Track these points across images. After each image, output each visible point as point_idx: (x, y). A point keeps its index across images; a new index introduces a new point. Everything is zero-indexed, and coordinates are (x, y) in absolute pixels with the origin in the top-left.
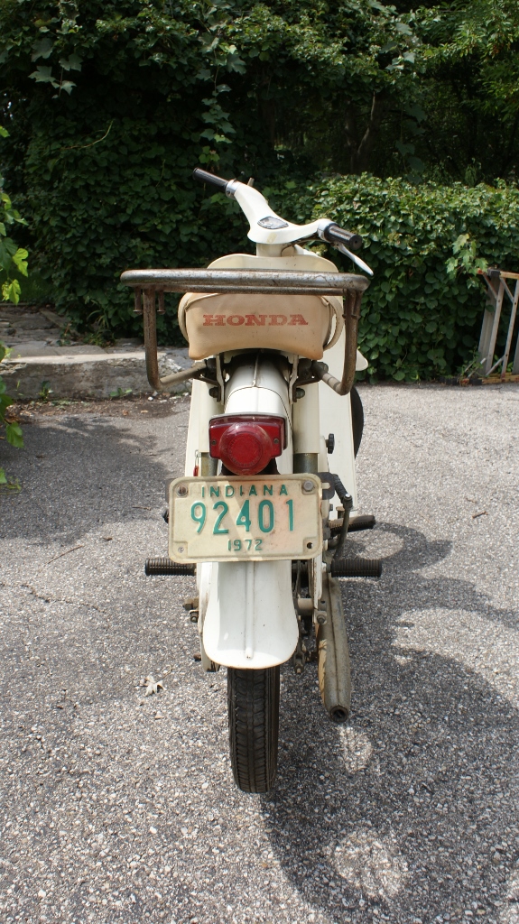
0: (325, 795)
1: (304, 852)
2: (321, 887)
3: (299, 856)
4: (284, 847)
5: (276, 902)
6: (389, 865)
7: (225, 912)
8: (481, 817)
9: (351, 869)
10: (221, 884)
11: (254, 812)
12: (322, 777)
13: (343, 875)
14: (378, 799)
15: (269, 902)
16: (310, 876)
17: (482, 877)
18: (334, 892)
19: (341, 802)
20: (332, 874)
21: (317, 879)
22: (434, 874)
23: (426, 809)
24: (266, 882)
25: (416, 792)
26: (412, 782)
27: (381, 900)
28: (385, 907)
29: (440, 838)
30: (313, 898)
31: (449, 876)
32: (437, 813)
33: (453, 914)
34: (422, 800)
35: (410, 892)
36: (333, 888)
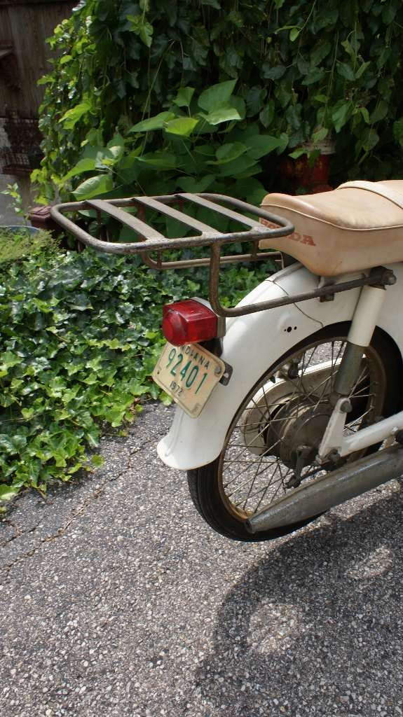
0: (310, 574)
1: (253, 590)
2: (233, 613)
3: (248, 589)
4: (249, 579)
5: (206, 598)
6: (279, 637)
7: (183, 580)
8: (374, 671)
9: (260, 620)
10: (199, 568)
11: (265, 550)
12: (325, 563)
13: (252, 618)
14: (333, 603)
15: (203, 595)
16: (237, 603)
17: (315, 697)
18: (234, 620)
19: (312, 585)
20: (248, 612)
21: (238, 608)
22: (292, 666)
23: (349, 633)
24: (216, 586)
25: (362, 619)
26: (369, 612)
27: (248, 647)
28: (243, 653)
29: (329, 654)
30: (222, 614)
31: (298, 676)
32: (351, 642)
33: (268, 693)
34: (355, 627)
35: (267, 659)
36: (237, 619)
